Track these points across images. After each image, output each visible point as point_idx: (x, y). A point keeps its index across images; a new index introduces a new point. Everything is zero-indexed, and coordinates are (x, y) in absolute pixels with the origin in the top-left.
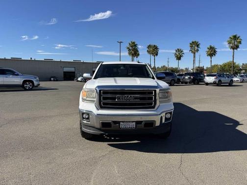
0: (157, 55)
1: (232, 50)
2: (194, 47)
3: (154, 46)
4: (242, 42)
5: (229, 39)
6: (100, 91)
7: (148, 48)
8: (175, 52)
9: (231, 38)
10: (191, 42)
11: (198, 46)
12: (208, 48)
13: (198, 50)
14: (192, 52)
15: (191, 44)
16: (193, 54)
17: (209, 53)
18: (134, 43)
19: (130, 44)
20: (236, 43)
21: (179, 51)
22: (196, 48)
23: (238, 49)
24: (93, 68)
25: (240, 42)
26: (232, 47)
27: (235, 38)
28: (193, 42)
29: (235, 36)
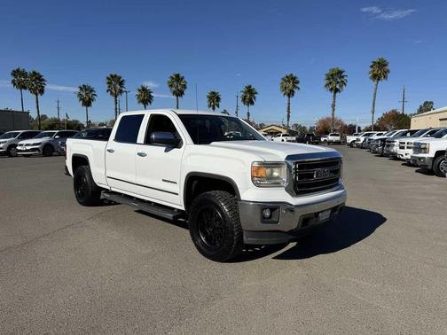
0: (42, 92)
1: (175, 97)
4: (188, 85)
5: (170, 80)
7: (14, 75)
9: (172, 78)
10: (109, 76)
11: (121, 84)
12: (139, 90)
13: (121, 91)
14: (112, 93)
15: (108, 78)
16: (113, 98)
17: (142, 98)
20: (179, 87)
21: (84, 88)
22: (118, 86)
25: (185, 87)
26: (174, 93)
27: (178, 78)
28: (112, 76)
29: (178, 76)
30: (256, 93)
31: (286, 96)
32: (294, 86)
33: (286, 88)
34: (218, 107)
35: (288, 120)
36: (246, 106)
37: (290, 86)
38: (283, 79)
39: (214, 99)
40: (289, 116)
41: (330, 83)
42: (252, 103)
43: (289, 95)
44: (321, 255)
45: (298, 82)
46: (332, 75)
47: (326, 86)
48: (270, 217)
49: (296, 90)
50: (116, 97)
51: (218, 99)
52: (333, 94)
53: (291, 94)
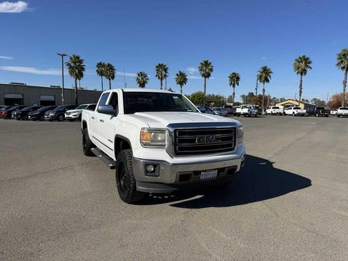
0: (113, 77)
1: (204, 78)
2: (162, 71)
3: (109, 64)
4: (214, 69)
5: (200, 65)
6: (175, 131)
7: (98, 67)
8: (137, 76)
9: (202, 64)
10: (157, 65)
11: (166, 70)
12: (177, 75)
13: (165, 76)
14: (159, 77)
15: (157, 67)
16: (160, 81)
17: (179, 80)
18: (78, 58)
19: (71, 58)
20: (207, 71)
21: (141, 74)
22: (164, 72)
23: (210, 78)
24: (5, 93)
25: (211, 70)
26: (203, 75)
27: (206, 64)
28: (159, 65)
29: (206, 62)
30: (271, 72)
31: (299, 75)
32: (306, 66)
33: (298, 68)
34: (238, 84)
35: (300, 95)
36: (262, 84)
37: (303, 66)
38: (296, 60)
39: (235, 79)
40: (301, 92)
41: (342, 62)
42: (268, 81)
43: (302, 74)
44: (212, 208)
45: (310, 63)
46: (344, 55)
47: (338, 65)
48: (154, 171)
49: (308, 70)
50: (162, 80)
51: (238, 79)
52: (344, 71)
53: (303, 72)
